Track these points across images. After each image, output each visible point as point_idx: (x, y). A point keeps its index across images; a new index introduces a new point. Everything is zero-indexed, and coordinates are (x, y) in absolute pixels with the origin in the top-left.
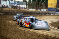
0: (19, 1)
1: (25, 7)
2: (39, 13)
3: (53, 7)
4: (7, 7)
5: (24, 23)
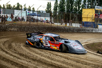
0: (39, 12)
1: (49, 20)
2: (70, 29)
3: (89, 20)
4: (23, 19)
5: (47, 44)
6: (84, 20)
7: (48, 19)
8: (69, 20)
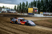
2: (23, 16)
6: (29, 12)
7: (15, 12)
8: (23, 12)
